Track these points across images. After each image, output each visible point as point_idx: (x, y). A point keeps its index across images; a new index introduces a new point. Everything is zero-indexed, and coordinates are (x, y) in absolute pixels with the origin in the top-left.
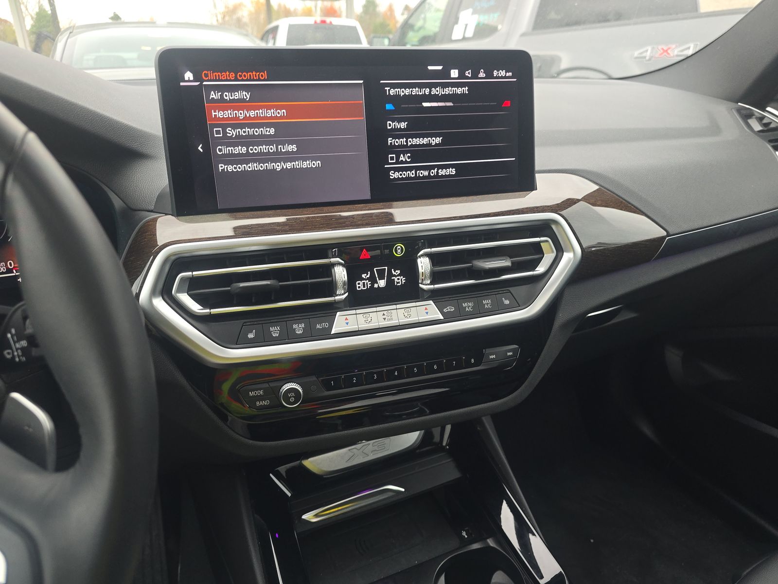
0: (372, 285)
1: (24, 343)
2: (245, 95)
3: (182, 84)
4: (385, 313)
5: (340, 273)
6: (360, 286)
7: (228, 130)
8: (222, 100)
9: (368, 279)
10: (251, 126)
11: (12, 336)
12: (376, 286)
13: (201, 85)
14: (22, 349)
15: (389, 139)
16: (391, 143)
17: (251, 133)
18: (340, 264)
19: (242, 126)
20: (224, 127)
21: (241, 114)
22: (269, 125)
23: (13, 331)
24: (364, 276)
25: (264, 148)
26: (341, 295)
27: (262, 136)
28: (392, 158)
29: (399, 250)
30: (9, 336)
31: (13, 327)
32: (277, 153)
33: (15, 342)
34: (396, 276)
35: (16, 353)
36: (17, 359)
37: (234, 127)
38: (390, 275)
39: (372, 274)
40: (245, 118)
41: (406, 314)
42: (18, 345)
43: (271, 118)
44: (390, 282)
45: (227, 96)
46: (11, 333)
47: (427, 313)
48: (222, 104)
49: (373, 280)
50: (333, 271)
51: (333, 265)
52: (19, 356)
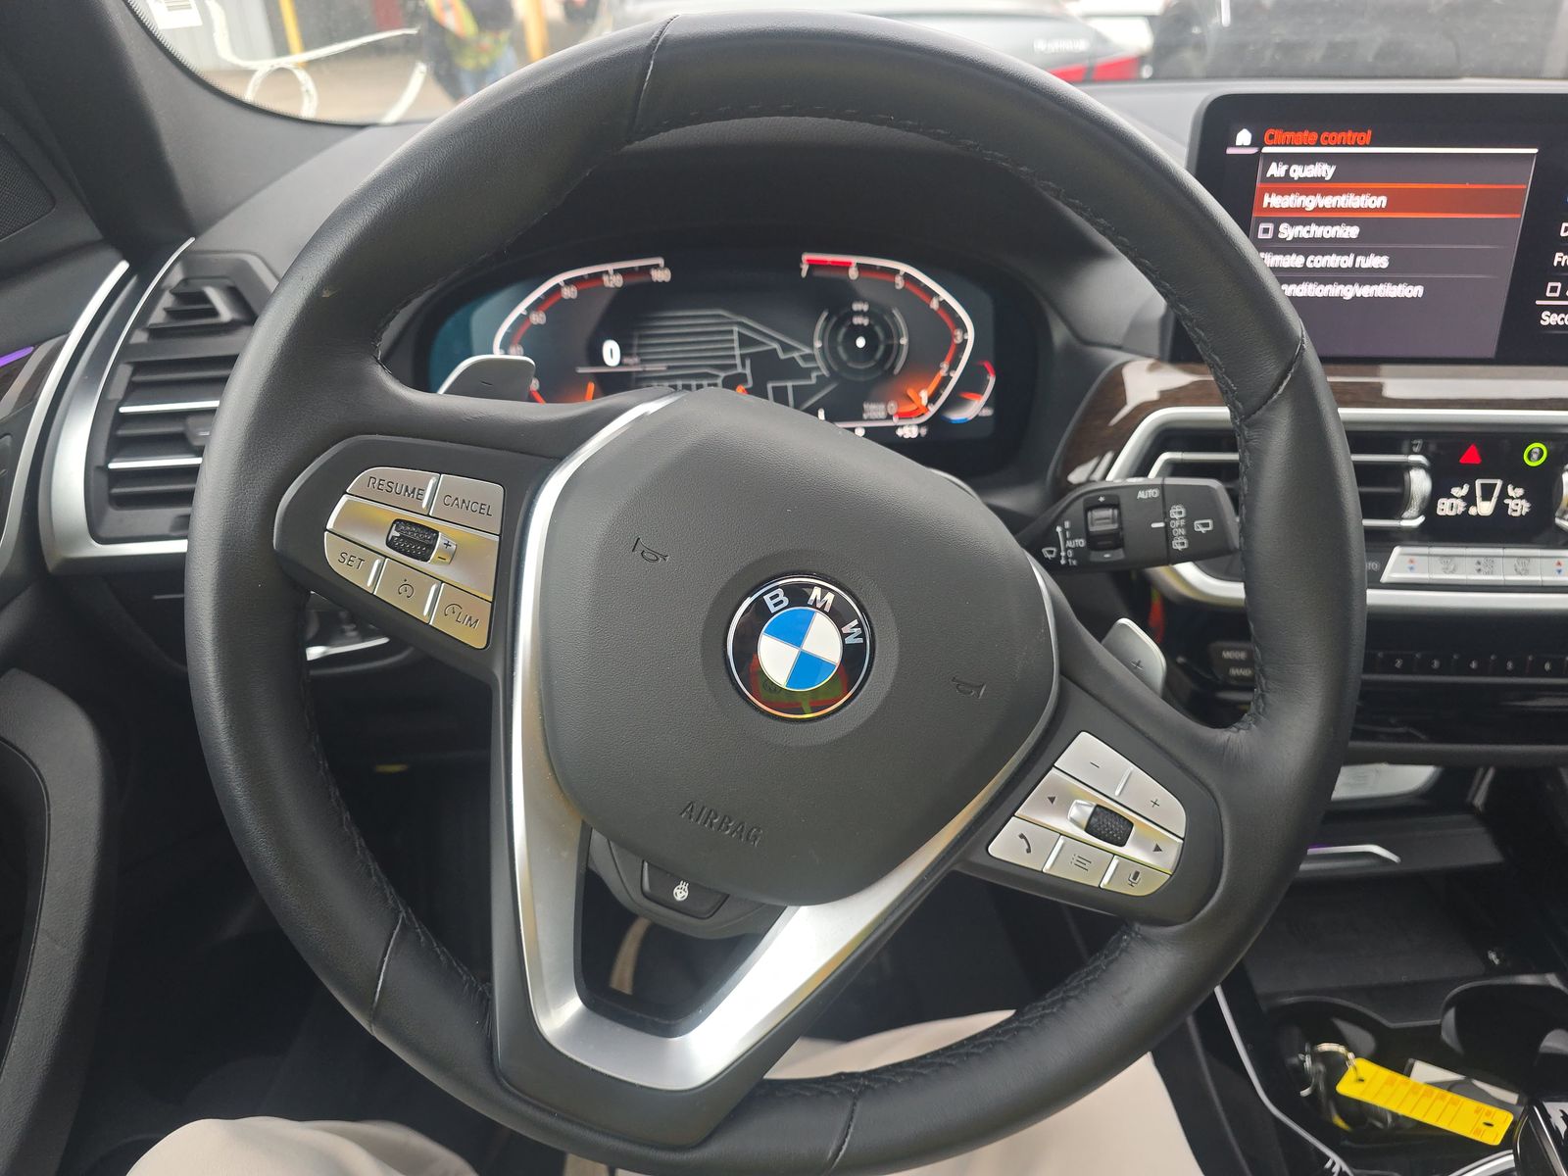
0: (1467, 507)
1: (1081, 542)
2: (1325, 171)
3: (1230, 151)
4: (1482, 560)
5: (1420, 483)
6: (1445, 507)
7: (1283, 227)
8: (1287, 177)
9: (1462, 497)
10: (1321, 222)
11: (1064, 531)
12: (1473, 511)
13: (1259, 152)
14: (1076, 550)
15: (1558, 255)
16: (1559, 263)
17: (1318, 235)
18: (1419, 465)
19: (1306, 222)
20: (1277, 223)
21: (1310, 202)
22: (1350, 222)
23: (1067, 524)
24: (1455, 491)
25: (1333, 261)
26: (1412, 520)
27: (1335, 240)
28: (1554, 289)
29: (1535, 455)
30: (1059, 529)
31: (1066, 520)
32: (1353, 269)
33: (1065, 540)
34: (1512, 498)
35: (1063, 554)
36: (1063, 562)
37: (1293, 222)
38: (1504, 494)
39: (1472, 490)
40: (1317, 209)
41: (1520, 568)
42: (1069, 544)
43: (1360, 210)
44: (1501, 507)
45: (1297, 172)
46: (1063, 526)
47: (1559, 571)
48: (1286, 185)
49: (1470, 499)
50: (1406, 477)
51: (1409, 466)
52: (1067, 558)
